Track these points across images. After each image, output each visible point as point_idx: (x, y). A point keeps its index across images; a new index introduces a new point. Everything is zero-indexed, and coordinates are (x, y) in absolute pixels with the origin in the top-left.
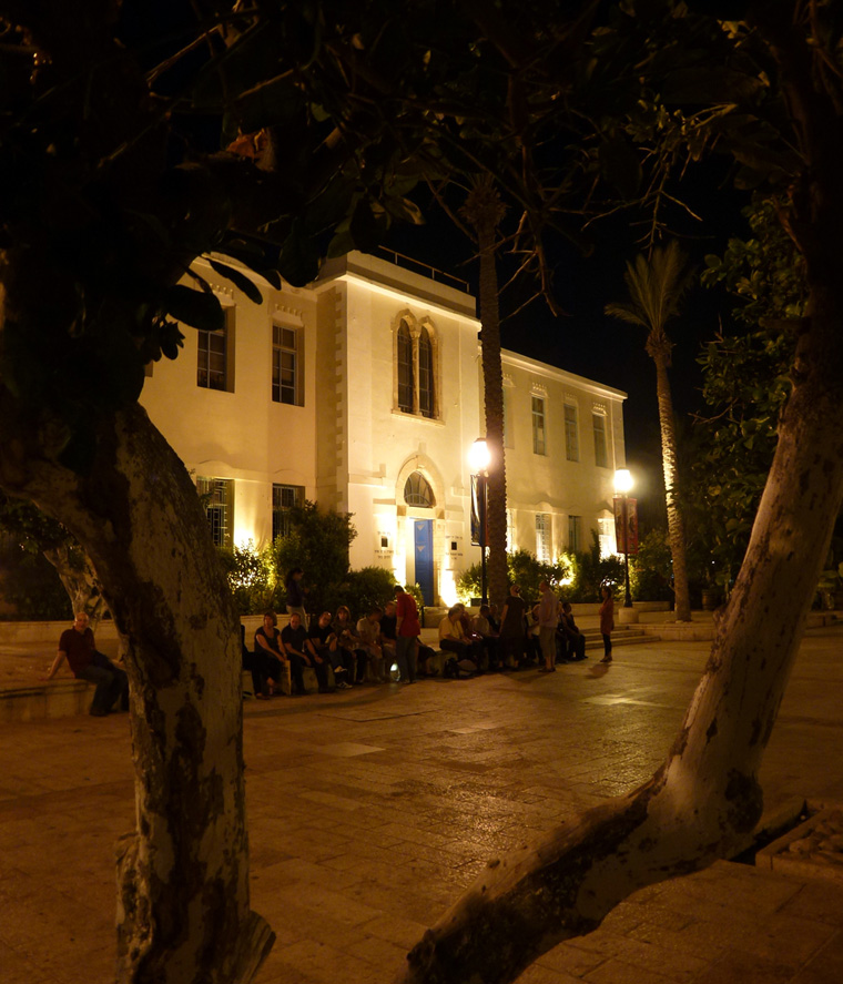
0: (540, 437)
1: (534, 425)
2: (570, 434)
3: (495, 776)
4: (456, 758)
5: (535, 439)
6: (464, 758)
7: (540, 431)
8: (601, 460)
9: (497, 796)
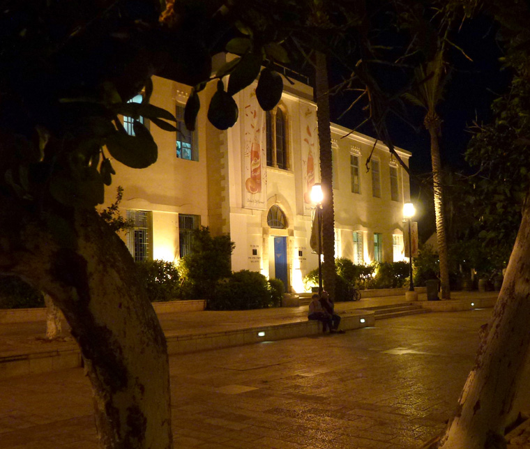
0: (356, 182)
1: (352, 174)
2: (375, 180)
3: (329, 404)
4: (305, 393)
5: (353, 183)
6: (309, 392)
7: (356, 178)
8: (395, 197)
9: (331, 417)
